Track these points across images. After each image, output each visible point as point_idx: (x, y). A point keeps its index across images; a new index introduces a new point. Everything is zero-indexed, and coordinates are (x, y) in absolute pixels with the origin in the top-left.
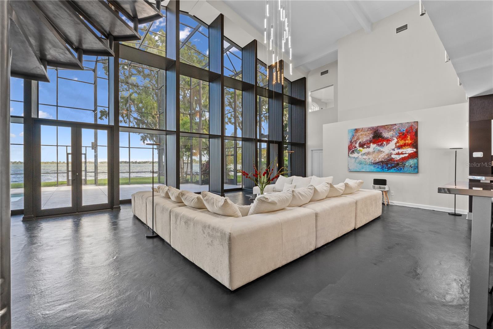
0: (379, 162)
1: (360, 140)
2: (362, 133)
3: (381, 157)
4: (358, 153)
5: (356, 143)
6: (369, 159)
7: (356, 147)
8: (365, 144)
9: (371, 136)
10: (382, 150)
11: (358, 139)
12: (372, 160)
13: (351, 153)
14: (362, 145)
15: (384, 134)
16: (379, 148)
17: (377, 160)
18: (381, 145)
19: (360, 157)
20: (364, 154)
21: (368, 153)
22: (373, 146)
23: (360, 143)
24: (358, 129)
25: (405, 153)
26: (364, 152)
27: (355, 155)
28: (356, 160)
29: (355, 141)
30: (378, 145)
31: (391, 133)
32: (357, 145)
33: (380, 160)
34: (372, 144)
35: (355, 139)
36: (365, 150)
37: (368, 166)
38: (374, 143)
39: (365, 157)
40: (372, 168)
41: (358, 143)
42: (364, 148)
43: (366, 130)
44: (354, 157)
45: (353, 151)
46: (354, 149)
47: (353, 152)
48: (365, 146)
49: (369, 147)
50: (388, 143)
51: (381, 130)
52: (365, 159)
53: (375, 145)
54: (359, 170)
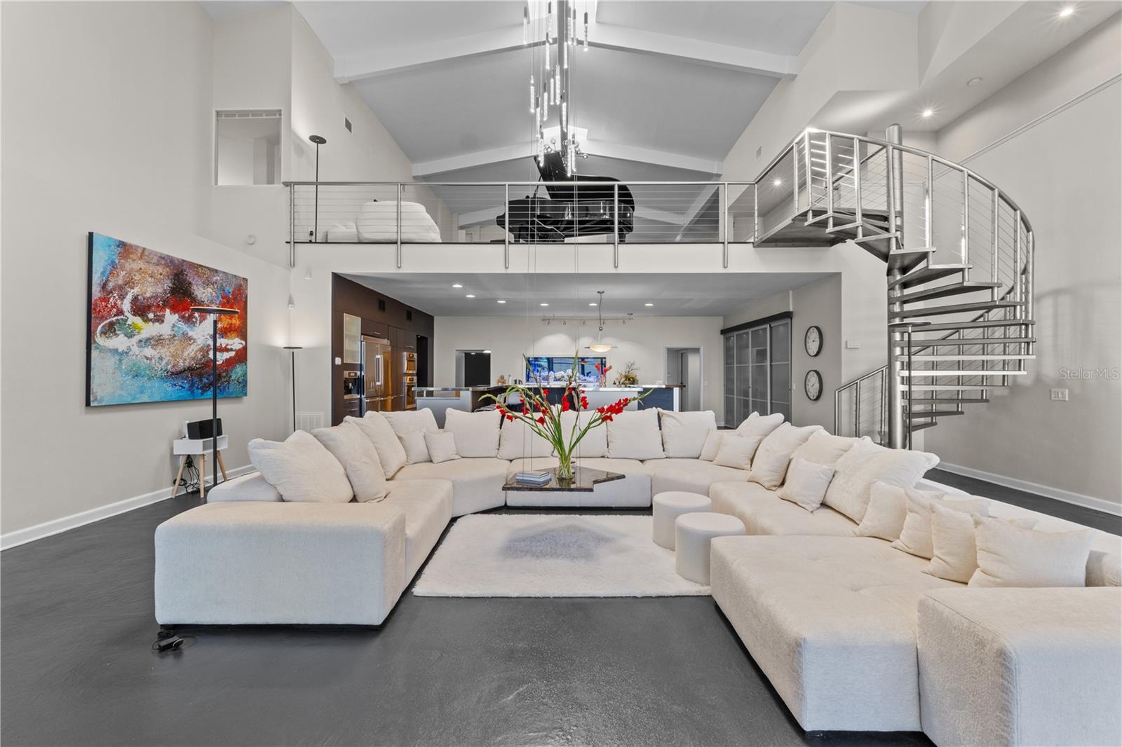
0: (185, 370)
1: (136, 290)
2: (141, 264)
3: (190, 355)
4: (130, 336)
5: (122, 297)
6: (161, 359)
7: (120, 312)
8: (149, 308)
9: (168, 284)
10: (190, 334)
11: (130, 283)
12: (167, 364)
13: (104, 333)
14: (141, 309)
15: (195, 287)
16: (183, 327)
17: (181, 365)
18: (189, 320)
19: (135, 349)
20: (148, 340)
21: (157, 341)
22: (171, 318)
23: (135, 299)
24: (131, 246)
25: (231, 350)
26: (148, 336)
27: (119, 342)
28: (120, 361)
29: (121, 288)
30: (183, 317)
31: (209, 290)
32: (126, 305)
33: (187, 364)
34: (168, 311)
35: (120, 282)
36: (149, 330)
37: (156, 383)
38: (174, 309)
39: (149, 351)
40: (168, 389)
41: (129, 297)
42: (146, 320)
43: (155, 260)
44: (116, 351)
45: (111, 325)
46: (114, 319)
47: (110, 330)
48: (151, 316)
49: (160, 320)
50: (203, 319)
51: (191, 276)
52: (151, 359)
53: (176, 316)
54: (129, 400)
